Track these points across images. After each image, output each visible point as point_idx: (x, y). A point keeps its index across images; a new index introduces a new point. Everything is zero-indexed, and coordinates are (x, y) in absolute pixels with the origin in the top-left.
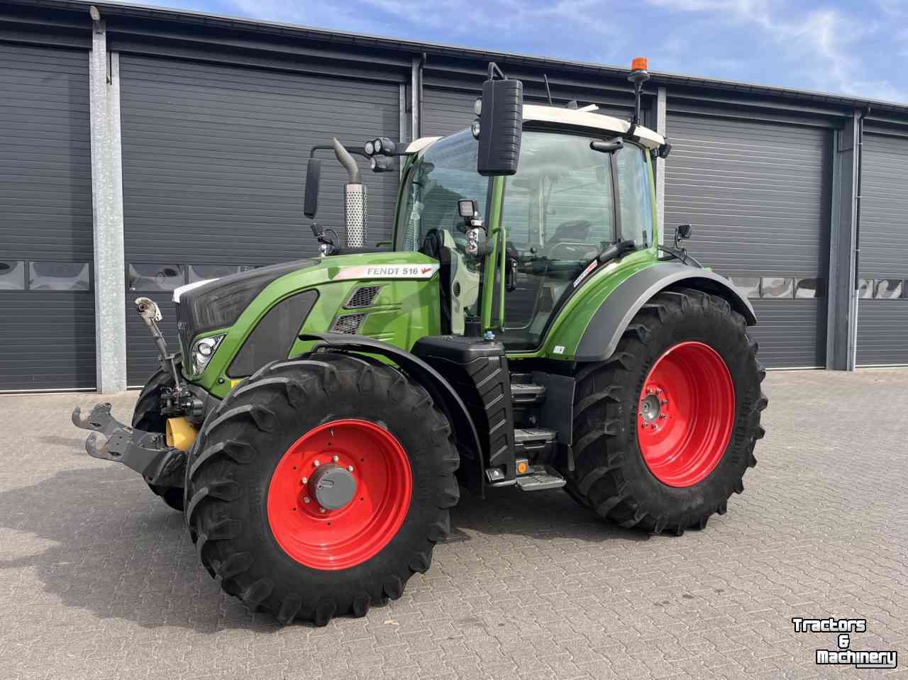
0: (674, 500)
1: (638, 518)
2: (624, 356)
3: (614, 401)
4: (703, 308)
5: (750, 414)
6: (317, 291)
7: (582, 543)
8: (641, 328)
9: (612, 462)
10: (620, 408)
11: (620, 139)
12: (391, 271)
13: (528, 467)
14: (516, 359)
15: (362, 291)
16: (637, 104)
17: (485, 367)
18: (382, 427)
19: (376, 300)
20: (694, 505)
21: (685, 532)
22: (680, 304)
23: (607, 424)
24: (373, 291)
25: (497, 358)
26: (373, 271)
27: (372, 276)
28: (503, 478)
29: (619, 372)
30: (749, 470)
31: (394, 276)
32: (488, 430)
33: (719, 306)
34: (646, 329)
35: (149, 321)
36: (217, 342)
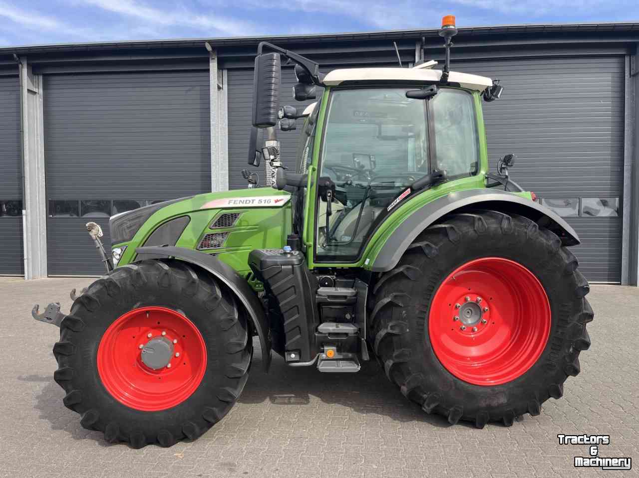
0: (471, 396)
1: (429, 406)
2: (408, 268)
3: (397, 306)
4: (501, 228)
5: (569, 326)
6: (189, 216)
7: (388, 419)
8: (427, 245)
9: (397, 357)
10: (404, 312)
11: (435, 87)
12: (248, 202)
13: (336, 353)
14: (342, 268)
15: (224, 217)
16: (447, 58)
17: (279, 273)
18: (181, 313)
19: (236, 222)
20: (495, 403)
21: (486, 426)
22: (473, 224)
23: (390, 324)
24: (235, 216)
25: (290, 267)
26: (233, 202)
27: (232, 205)
28: (298, 359)
29: (405, 281)
30: (570, 378)
31: (250, 205)
32: (284, 322)
33: (525, 226)
34: (433, 246)
35: (94, 237)
36: (122, 250)
